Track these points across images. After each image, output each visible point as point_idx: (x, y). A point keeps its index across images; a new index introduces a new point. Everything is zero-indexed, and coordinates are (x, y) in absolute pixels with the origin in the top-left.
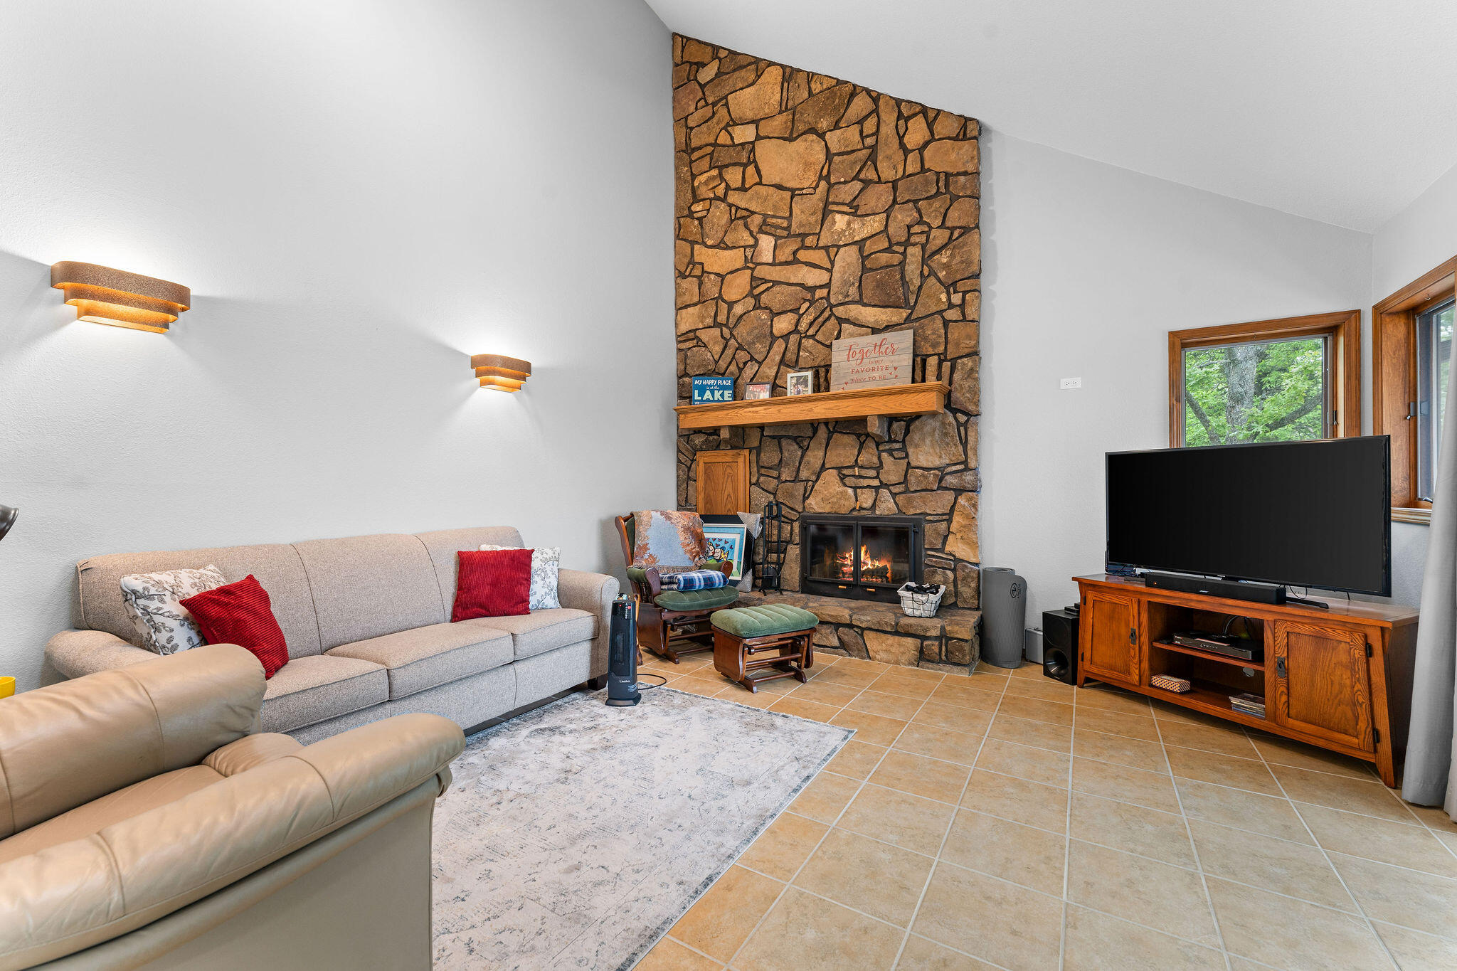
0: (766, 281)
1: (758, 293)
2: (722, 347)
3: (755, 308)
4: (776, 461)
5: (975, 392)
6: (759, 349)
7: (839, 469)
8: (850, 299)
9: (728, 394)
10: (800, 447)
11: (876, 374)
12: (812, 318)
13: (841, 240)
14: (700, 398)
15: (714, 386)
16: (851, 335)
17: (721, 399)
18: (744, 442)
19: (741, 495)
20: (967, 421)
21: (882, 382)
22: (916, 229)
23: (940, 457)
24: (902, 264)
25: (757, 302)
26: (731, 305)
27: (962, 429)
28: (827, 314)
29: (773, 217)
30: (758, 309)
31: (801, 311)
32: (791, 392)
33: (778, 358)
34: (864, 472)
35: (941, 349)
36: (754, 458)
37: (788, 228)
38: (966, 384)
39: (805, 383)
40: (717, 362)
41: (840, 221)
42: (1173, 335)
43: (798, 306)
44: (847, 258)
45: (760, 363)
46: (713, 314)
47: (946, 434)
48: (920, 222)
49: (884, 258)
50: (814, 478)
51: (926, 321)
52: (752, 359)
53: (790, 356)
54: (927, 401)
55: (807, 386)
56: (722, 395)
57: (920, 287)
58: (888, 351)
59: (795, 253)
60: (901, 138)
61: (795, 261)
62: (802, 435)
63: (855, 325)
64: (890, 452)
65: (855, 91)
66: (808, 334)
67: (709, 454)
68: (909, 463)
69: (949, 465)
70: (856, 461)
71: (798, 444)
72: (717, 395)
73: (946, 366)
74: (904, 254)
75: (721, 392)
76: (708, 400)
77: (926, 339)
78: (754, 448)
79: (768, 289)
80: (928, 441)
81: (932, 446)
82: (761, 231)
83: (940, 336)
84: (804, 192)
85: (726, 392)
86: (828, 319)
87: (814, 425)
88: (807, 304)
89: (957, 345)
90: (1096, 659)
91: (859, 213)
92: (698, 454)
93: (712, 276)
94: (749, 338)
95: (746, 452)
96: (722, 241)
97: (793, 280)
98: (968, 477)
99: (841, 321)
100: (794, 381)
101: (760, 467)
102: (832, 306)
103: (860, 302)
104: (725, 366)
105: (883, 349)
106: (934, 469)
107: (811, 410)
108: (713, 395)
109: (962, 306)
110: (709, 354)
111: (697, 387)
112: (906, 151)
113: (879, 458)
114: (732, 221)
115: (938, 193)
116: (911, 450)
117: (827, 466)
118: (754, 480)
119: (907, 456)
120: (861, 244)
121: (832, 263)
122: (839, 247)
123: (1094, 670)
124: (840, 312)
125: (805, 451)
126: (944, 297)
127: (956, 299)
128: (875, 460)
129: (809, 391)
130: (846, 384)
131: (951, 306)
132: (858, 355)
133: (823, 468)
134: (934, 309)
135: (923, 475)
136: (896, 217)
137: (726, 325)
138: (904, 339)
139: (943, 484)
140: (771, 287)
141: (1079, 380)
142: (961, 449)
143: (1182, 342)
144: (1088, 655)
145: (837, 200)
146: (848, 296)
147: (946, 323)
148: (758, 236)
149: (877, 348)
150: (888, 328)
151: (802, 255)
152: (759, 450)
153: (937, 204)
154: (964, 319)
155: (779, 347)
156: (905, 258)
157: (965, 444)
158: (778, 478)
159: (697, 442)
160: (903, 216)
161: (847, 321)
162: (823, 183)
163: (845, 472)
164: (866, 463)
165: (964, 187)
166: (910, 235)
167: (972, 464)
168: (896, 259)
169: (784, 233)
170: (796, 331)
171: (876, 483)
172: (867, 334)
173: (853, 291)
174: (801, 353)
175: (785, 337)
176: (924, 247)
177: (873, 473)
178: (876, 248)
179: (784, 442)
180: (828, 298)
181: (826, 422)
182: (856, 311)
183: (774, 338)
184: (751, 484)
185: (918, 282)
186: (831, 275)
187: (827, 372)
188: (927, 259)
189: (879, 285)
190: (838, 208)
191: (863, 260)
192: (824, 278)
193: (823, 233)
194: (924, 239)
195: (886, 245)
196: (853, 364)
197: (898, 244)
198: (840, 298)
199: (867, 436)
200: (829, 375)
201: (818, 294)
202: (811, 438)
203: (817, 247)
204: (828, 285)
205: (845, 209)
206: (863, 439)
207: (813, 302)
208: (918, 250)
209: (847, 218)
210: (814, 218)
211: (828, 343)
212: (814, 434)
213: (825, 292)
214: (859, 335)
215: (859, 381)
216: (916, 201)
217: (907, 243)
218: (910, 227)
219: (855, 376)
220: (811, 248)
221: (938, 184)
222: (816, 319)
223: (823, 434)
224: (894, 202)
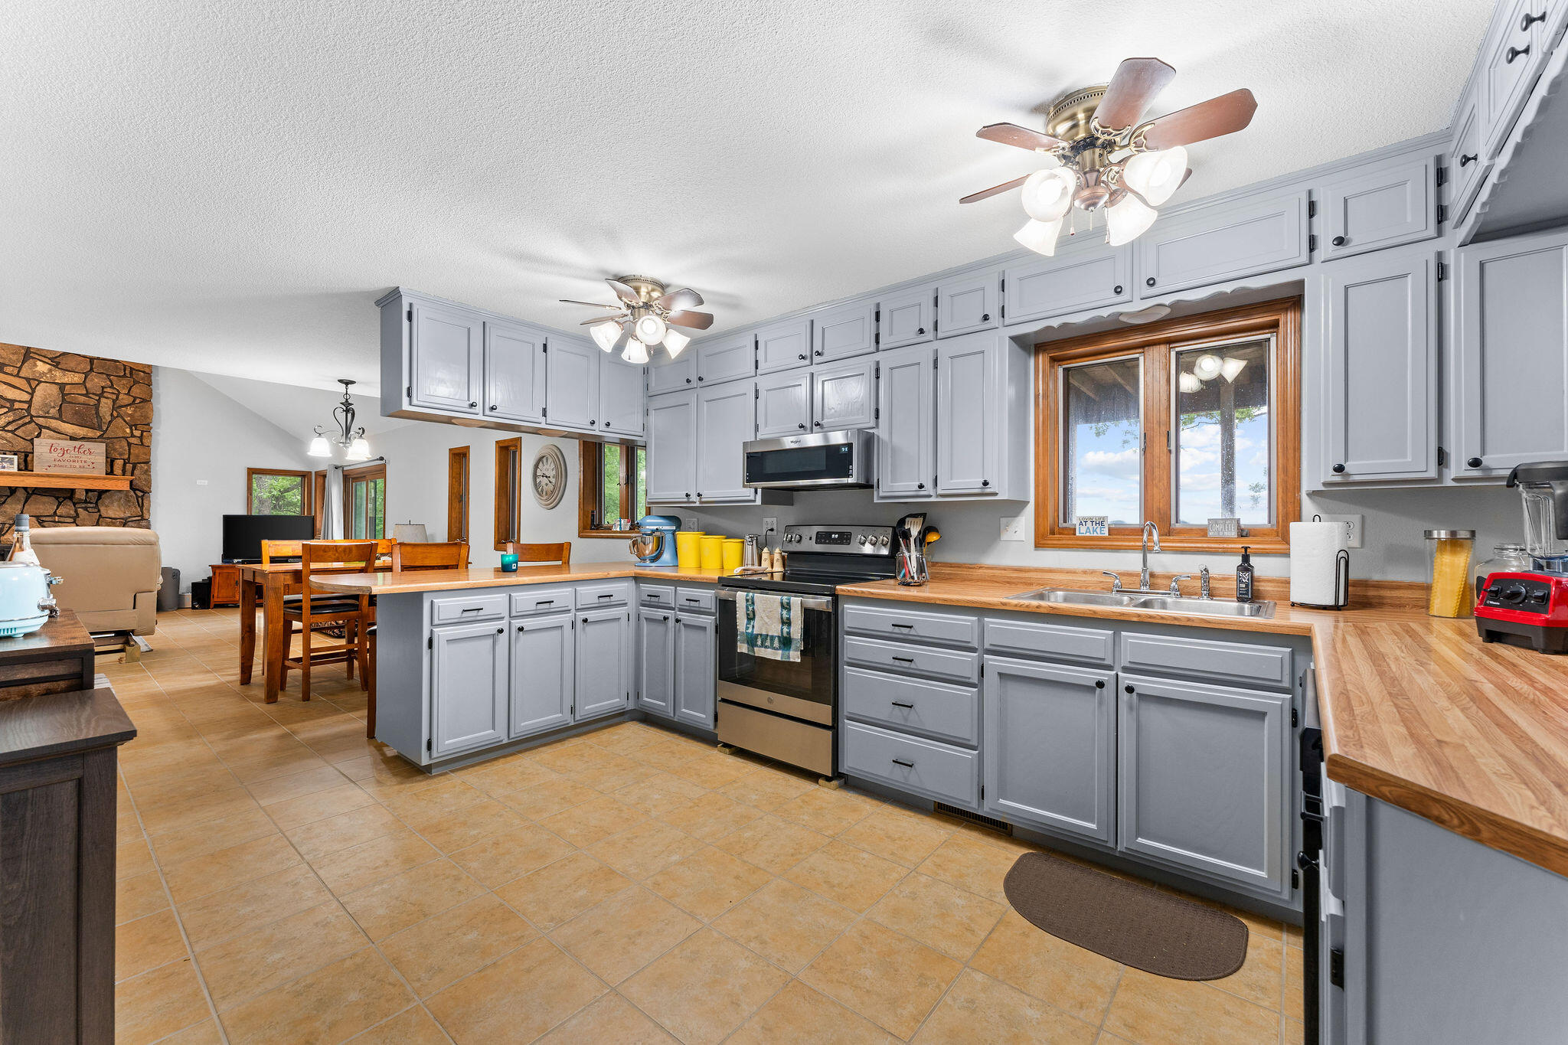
5: (149, 482)
7: (37, 517)
8: (50, 415)
11: (77, 465)
12: (11, 419)
13: (42, 378)
16: (51, 437)
20: (143, 495)
21: (82, 470)
22: (108, 390)
23: (125, 512)
24: (97, 406)
27: (140, 499)
28: (27, 420)
34: (62, 520)
35: (126, 457)
38: (143, 477)
39: (11, 462)
41: (42, 367)
42: (249, 469)
44: (46, 391)
47: (129, 501)
48: (112, 387)
49: (82, 399)
51: (115, 440)
54: (122, 484)
55: (12, 464)
57: (110, 422)
58: (86, 452)
63: (54, 431)
64: (86, 509)
68: (100, 515)
69: (130, 517)
70: (55, 512)
73: (129, 467)
74: (99, 401)
77: (115, 450)
80: (115, 504)
81: (119, 507)
83: (125, 450)
86: (29, 423)
87: (13, 490)
88: (5, 410)
89: (138, 456)
90: (220, 596)
91: (59, 366)
98: (143, 523)
99: (40, 427)
102: (32, 416)
103: (60, 419)
105: (81, 450)
106: (119, 519)
107: (23, 481)
109: (141, 437)
113: (76, 511)
115: (125, 375)
116: (102, 509)
119: (99, 511)
120: (62, 386)
121: (34, 390)
122: (40, 382)
123: (219, 600)
124: (41, 421)
126: (128, 430)
127: (137, 433)
128: (72, 512)
129: (15, 469)
130: (49, 467)
131: (133, 436)
132: (59, 451)
134: (121, 435)
135: (112, 522)
136: (92, 380)
138: (101, 448)
141: (206, 482)
142: (139, 509)
143: (252, 472)
144: (216, 595)
145: (38, 352)
146: (48, 413)
147: (129, 444)
149: (76, 450)
150: (83, 439)
153: (125, 381)
154: (142, 444)
157: (142, 507)
161: (46, 428)
164: (64, 514)
165: (143, 379)
166: (103, 392)
167: (146, 516)
168: (92, 402)
172: (66, 440)
173: (53, 412)
176: (114, 401)
178: (74, 391)
180: (28, 410)
181: (25, 489)
182: (54, 423)
185: (109, 418)
186: (32, 397)
187: (26, 456)
188: (116, 407)
189: (76, 413)
190: (40, 358)
191: (64, 396)
192: (27, 397)
193: (24, 369)
194: (114, 397)
195: (85, 392)
196: (55, 455)
197: (93, 394)
198: (41, 412)
199: (65, 499)
200: (29, 459)
201: (17, 405)
202: (9, 497)
203: (17, 376)
204: (30, 402)
205: (47, 360)
206: (61, 500)
207: (11, 410)
208: (110, 402)
209: (48, 366)
210: (14, 358)
211: (29, 438)
212: (11, 495)
213: (26, 406)
214: (59, 439)
215: (61, 466)
216: (107, 375)
217: (101, 396)
218: (103, 388)
219: (57, 463)
220: (12, 375)
221: (125, 371)
222: (14, 421)
223: (21, 495)
224: (91, 370)
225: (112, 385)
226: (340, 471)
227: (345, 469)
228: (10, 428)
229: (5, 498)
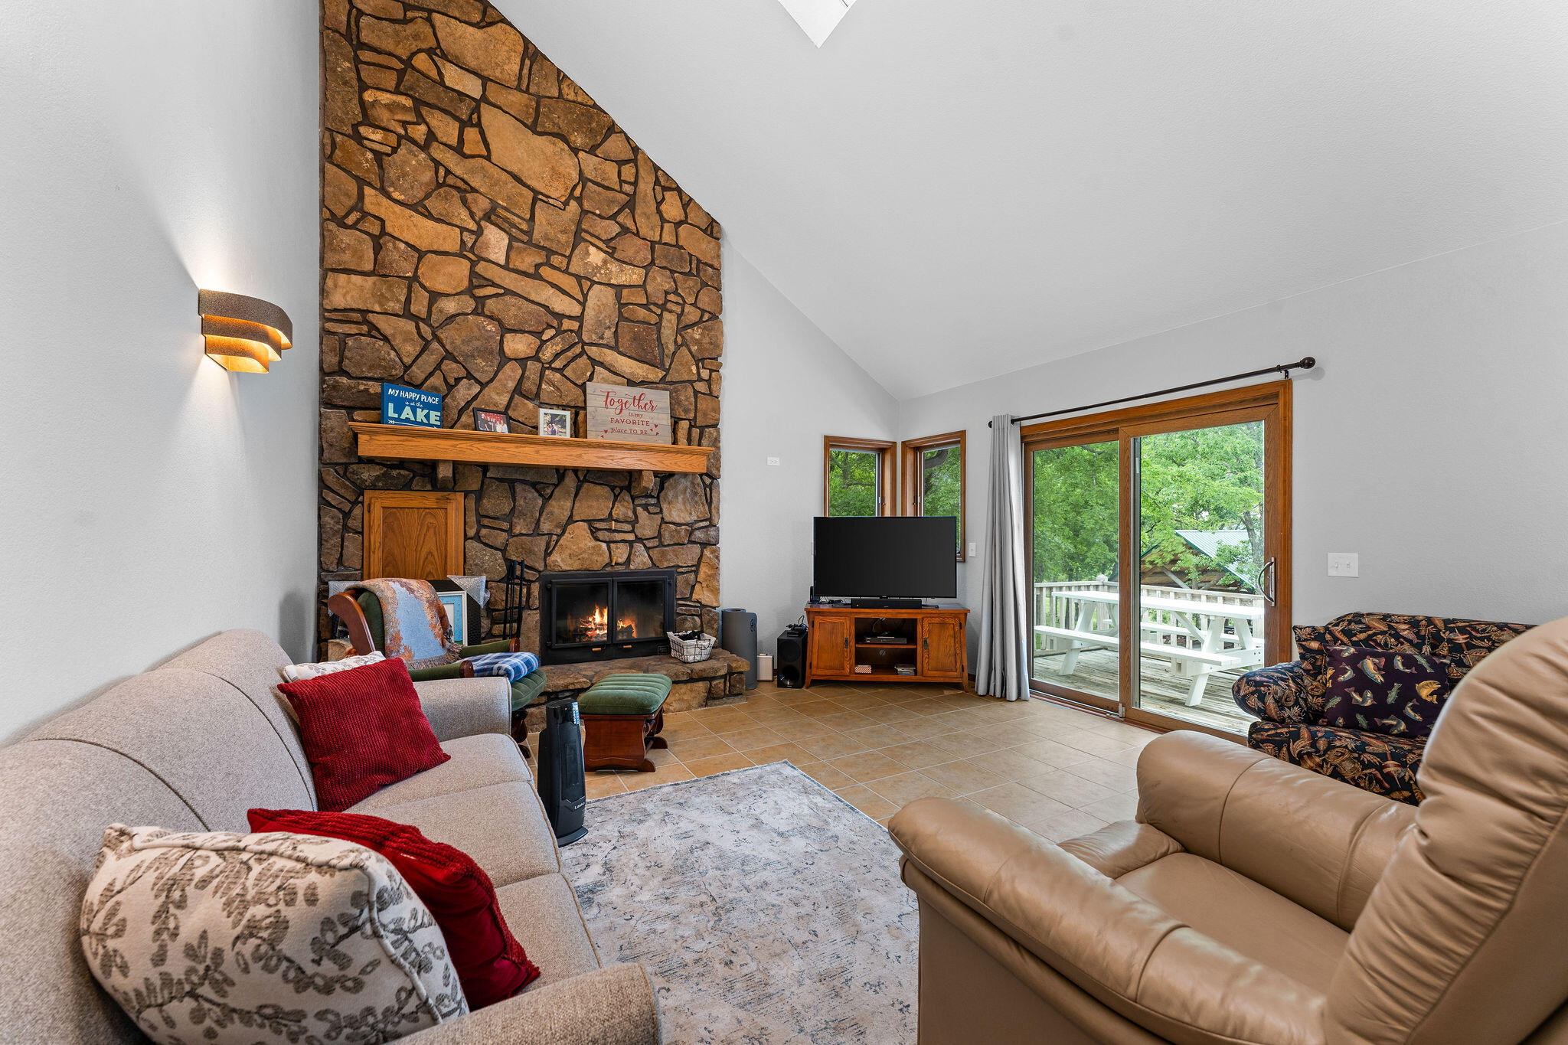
0: (494, 285)
1: (482, 295)
2: (418, 349)
3: (475, 312)
4: (507, 511)
5: (718, 459)
6: (483, 367)
7: (589, 522)
8: (605, 342)
9: (434, 416)
10: (541, 495)
11: (638, 428)
12: (559, 348)
13: (595, 276)
14: (396, 416)
15: (416, 402)
16: (605, 381)
17: (425, 421)
18: (455, 484)
19: (452, 552)
20: (711, 483)
21: (643, 437)
22: (672, 297)
23: (691, 514)
24: (659, 325)
25: (480, 306)
26: (435, 296)
27: (708, 490)
28: (577, 350)
29: (506, 209)
30: (479, 314)
31: (545, 337)
32: (544, 432)
33: (511, 385)
34: (619, 526)
35: (691, 416)
36: (472, 504)
37: (529, 233)
40: (407, 368)
41: (596, 257)
42: (827, 438)
43: (540, 329)
44: (600, 298)
45: (483, 386)
46: (403, 298)
47: (696, 494)
48: (676, 293)
49: (642, 313)
50: (559, 531)
51: (679, 387)
52: (470, 376)
53: (529, 385)
54: (688, 462)
55: (564, 427)
56: (427, 416)
57: (674, 353)
58: (647, 407)
59: (538, 266)
60: (659, 204)
61: (536, 276)
62: (545, 481)
63: (610, 371)
64: (645, 507)
65: (612, 129)
66: (553, 366)
67: (391, 495)
68: (662, 518)
69: (696, 522)
70: (610, 513)
71: (537, 491)
72: (421, 415)
73: (696, 432)
74: (660, 316)
75: (426, 411)
76: (407, 420)
77: (679, 403)
78: (471, 492)
79: (497, 295)
80: (680, 499)
81: (684, 504)
82: (487, 217)
83: (691, 404)
84: (551, 201)
85: (433, 414)
86: (579, 355)
87: (561, 472)
88: (552, 332)
89: (705, 415)
91: (616, 255)
92: (368, 494)
93: (402, 246)
94: (466, 349)
95: (460, 497)
96: (421, 202)
97: (533, 297)
98: (712, 531)
99: (594, 362)
100: (548, 418)
101: (480, 516)
102: (584, 344)
103: (615, 348)
104: (423, 376)
105: (642, 404)
106: (684, 524)
108: (415, 414)
109: (709, 381)
110: (393, 353)
111: (392, 398)
112: (663, 220)
113: (635, 512)
114: (439, 186)
115: (689, 274)
116: (665, 506)
117: (576, 518)
118: (472, 533)
119: (661, 512)
120: (619, 288)
121: (585, 296)
122: (593, 283)
124: (593, 351)
125: (547, 499)
126: (694, 369)
127: (705, 374)
128: (630, 514)
129: (568, 436)
130: (606, 432)
131: (700, 379)
132: (616, 404)
133: (571, 520)
134: (686, 378)
135: (676, 530)
136: (655, 278)
137: (427, 321)
138: (661, 399)
139: (693, 538)
140: (501, 295)
141: (778, 459)
142: (707, 508)
143: (833, 445)
145: (591, 230)
146: (602, 338)
147: (696, 393)
148: (483, 223)
149: (636, 401)
150: (643, 383)
151: (545, 272)
152: (480, 495)
153: (691, 283)
154: (711, 394)
155: (511, 372)
156: (661, 320)
157: (710, 504)
158: (509, 531)
159: (365, 476)
160: (660, 282)
161: (601, 364)
162: (573, 204)
163: (598, 525)
164: (621, 517)
165: (711, 278)
166: (667, 301)
167: (715, 521)
168: (654, 319)
169: (521, 238)
170: (536, 358)
171: (631, 537)
172: (623, 384)
173: (608, 334)
174: (544, 386)
175: (522, 362)
176: (679, 316)
177: (628, 527)
178: (633, 300)
179: (519, 487)
180: (579, 332)
181: (575, 470)
182: (610, 356)
183: (504, 359)
184: (466, 538)
185: (672, 348)
186: (584, 310)
187: (577, 414)
188: (681, 329)
189: (635, 338)
190: (593, 240)
191: (621, 306)
192: (576, 310)
193: (574, 259)
194: (679, 310)
195: (644, 301)
196: (612, 412)
197: (655, 304)
198: (594, 337)
199: (622, 489)
200: (580, 418)
201: (567, 324)
202: (556, 486)
203: (566, 272)
204: (580, 319)
205: (601, 244)
206: (617, 491)
207: (560, 332)
208: (673, 318)
209: (603, 255)
210: (563, 238)
211: (580, 382)
212: (559, 483)
213: (575, 325)
214: (615, 383)
215: (620, 431)
216: (672, 272)
217: (663, 307)
218: (667, 293)
219: (615, 426)
220: (558, 269)
221: (691, 265)
222: (563, 352)
223: (570, 481)
224: (652, 263)
225: (677, 289)
226: (1016, 429)
227: (1025, 423)
228: (557, 364)
229: (552, 488)
